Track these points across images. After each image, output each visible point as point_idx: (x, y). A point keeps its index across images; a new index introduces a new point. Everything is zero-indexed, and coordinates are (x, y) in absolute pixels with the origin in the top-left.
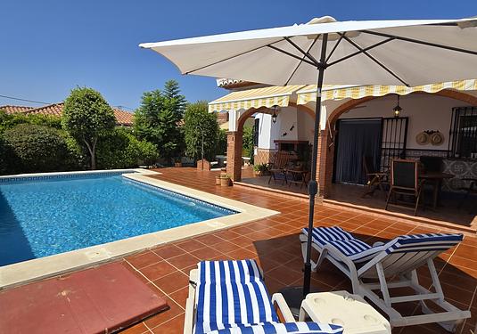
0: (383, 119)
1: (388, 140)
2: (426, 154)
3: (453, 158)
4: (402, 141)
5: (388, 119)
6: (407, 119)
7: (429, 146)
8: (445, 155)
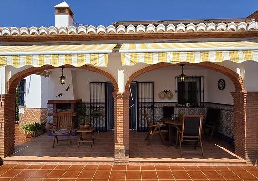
0: (138, 83)
1: (143, 97)
2: (165, 105)
3: (179, 107)
4: (151, 97)
5: (141, 83)
6: (153, 82)
7: (166, 100)
8: (174, 105)
